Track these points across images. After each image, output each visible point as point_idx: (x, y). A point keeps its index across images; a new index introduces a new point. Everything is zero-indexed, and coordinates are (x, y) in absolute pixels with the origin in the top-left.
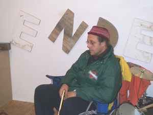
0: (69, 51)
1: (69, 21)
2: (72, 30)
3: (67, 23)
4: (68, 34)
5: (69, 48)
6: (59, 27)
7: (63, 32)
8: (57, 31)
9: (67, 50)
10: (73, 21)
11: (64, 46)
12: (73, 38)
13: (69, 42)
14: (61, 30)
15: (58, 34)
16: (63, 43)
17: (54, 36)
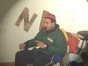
0: (28, 30)
1: (27, 13)
2: (29, 19)
3: (25, 15)
4: (26, 21)
5: (28, 29)
6: (21, 17)
7: (23, 20)
8: (20, 20)
9: (27, 30)
10: (29, 13)
11: (24, 28)
12: (30, 23)
13: (28, 25)
14: (22, 19)
15: (20, 22)
16: (24, 26)
17: (19, 23)
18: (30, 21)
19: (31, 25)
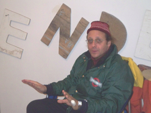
1: (65, 18)
3: (62, 21)
4: (64, 35)
5: (67, 52)
6: (53, 26)
7: (58, 32)
8: (51, 31)
10: (70, 18)
12: (71, 39)
13: (67, 44)
15: (52, 36)
16: (59, 45)
17: (48, 38)
18: (73, 34)
19: (75, 44)
